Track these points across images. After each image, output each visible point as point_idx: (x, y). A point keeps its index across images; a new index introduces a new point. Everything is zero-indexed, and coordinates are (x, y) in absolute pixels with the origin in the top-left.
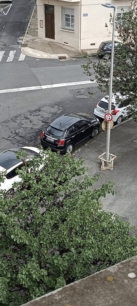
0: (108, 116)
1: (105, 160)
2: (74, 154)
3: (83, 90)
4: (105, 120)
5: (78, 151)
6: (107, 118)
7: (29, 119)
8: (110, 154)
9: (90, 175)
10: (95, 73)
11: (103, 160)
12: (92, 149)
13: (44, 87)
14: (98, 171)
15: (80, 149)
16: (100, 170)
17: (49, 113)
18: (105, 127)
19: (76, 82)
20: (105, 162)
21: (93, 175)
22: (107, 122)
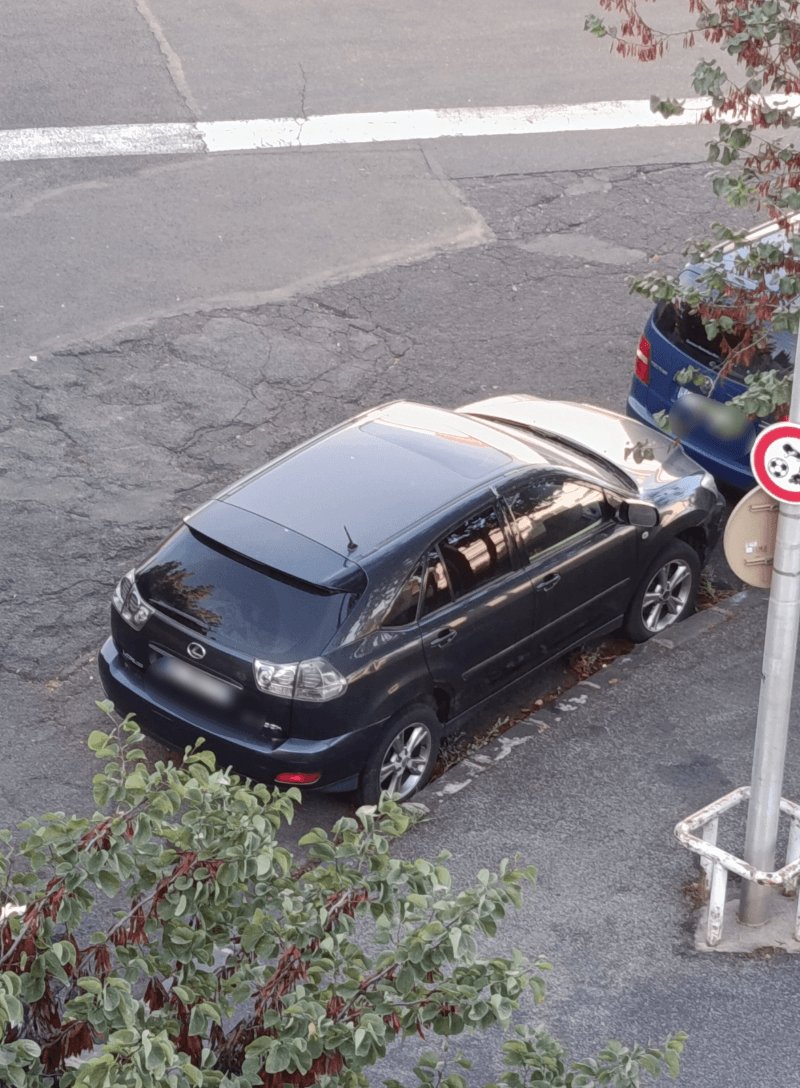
0: (788, 448)
1: (738, 866)
2: (452, 788)
3: (589, 185)
4: (761, 485)
5: (492, 755)
6: (778, 469)
7: (53, 420)
8: (785, 804)
9: (589, 990)
10: (699, 35)
11: (715, 860)
12: (626, 751)
13: (225, 136)
14: (668, 963)
15: (517, 741)
16: (686, 951)
17: (250, 376)
18: (762, 549)
19: (530, 111)
20: (733, 878)
21: (611, 999)
22: (776, 509)
